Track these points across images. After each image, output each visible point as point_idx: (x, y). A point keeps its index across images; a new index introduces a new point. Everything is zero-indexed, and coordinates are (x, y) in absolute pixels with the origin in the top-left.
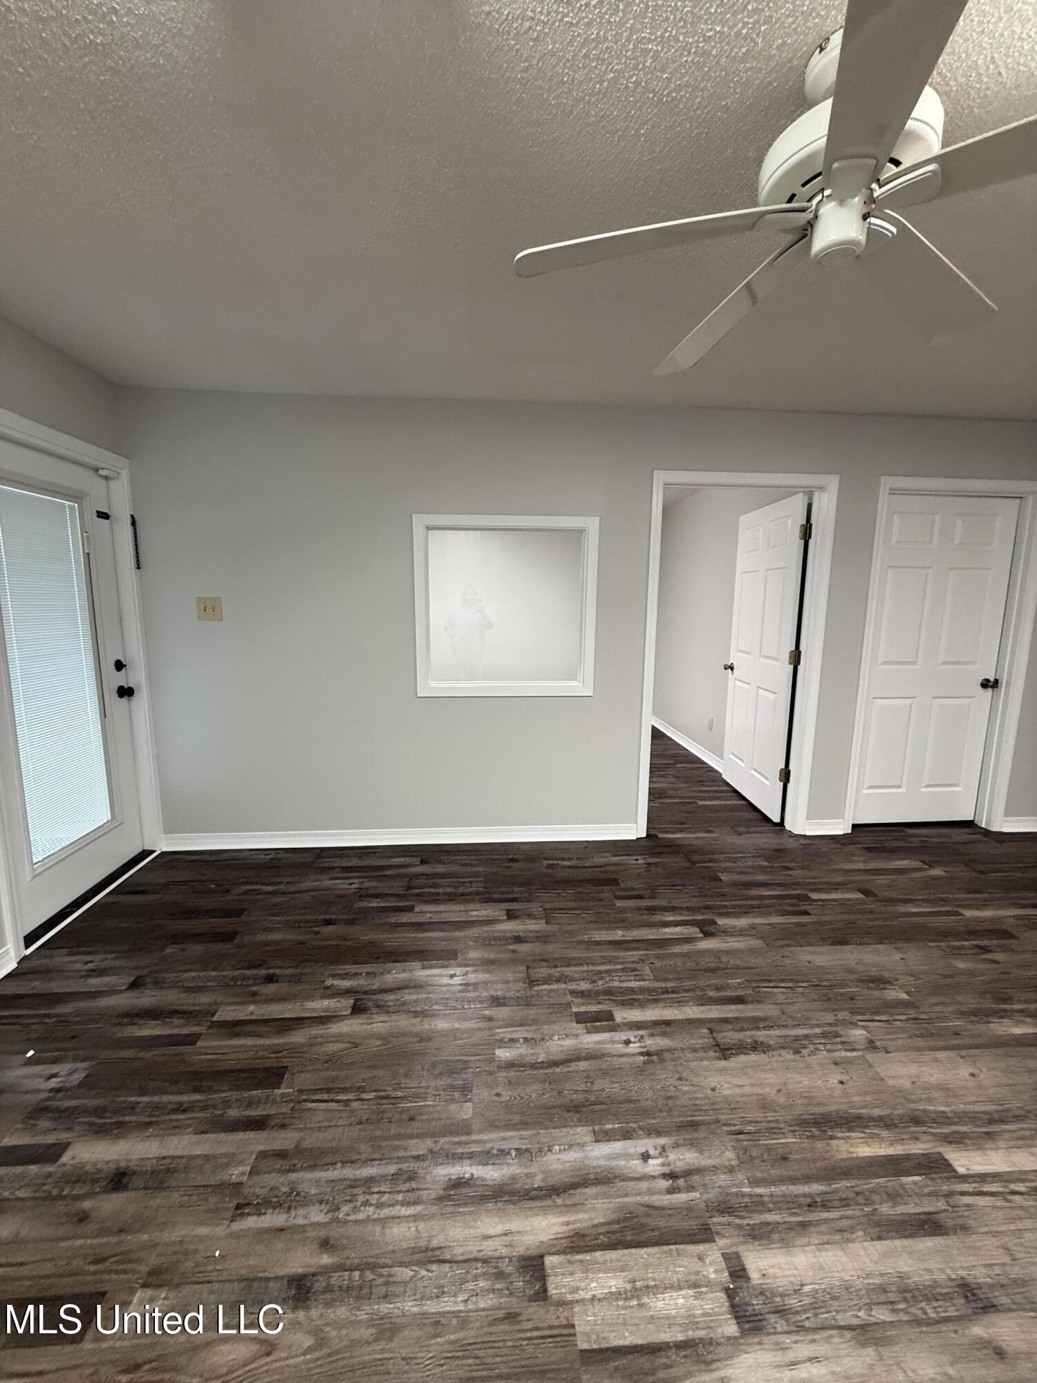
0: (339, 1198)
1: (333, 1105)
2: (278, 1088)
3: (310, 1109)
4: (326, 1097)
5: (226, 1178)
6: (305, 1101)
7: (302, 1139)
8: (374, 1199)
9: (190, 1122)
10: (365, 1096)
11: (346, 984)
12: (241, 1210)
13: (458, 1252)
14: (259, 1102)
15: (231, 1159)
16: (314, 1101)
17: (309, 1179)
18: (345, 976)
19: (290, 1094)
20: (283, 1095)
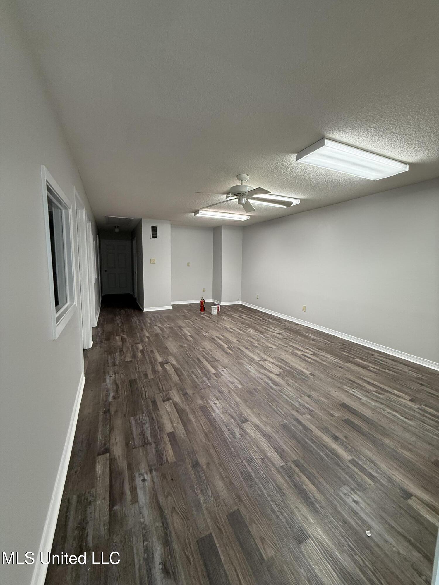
0: (294, 399)
1: (279, 409)
2: (286, 423)
3: (284, 413)
4: (279, 412)
5: (311, 417)
6: (283, 415)
7: (291, 410)
8: (289, 394)
9: (313, 436)
10: (272, 405)
11: (237, 430)
12: (312, 411)
13: (285, 382)
14: (293, 424)
15: (308, 420)
16: (282, 413)
17: (296, 404)
18: (232, 433)
19: (285, 419)
20: (286, 420)
